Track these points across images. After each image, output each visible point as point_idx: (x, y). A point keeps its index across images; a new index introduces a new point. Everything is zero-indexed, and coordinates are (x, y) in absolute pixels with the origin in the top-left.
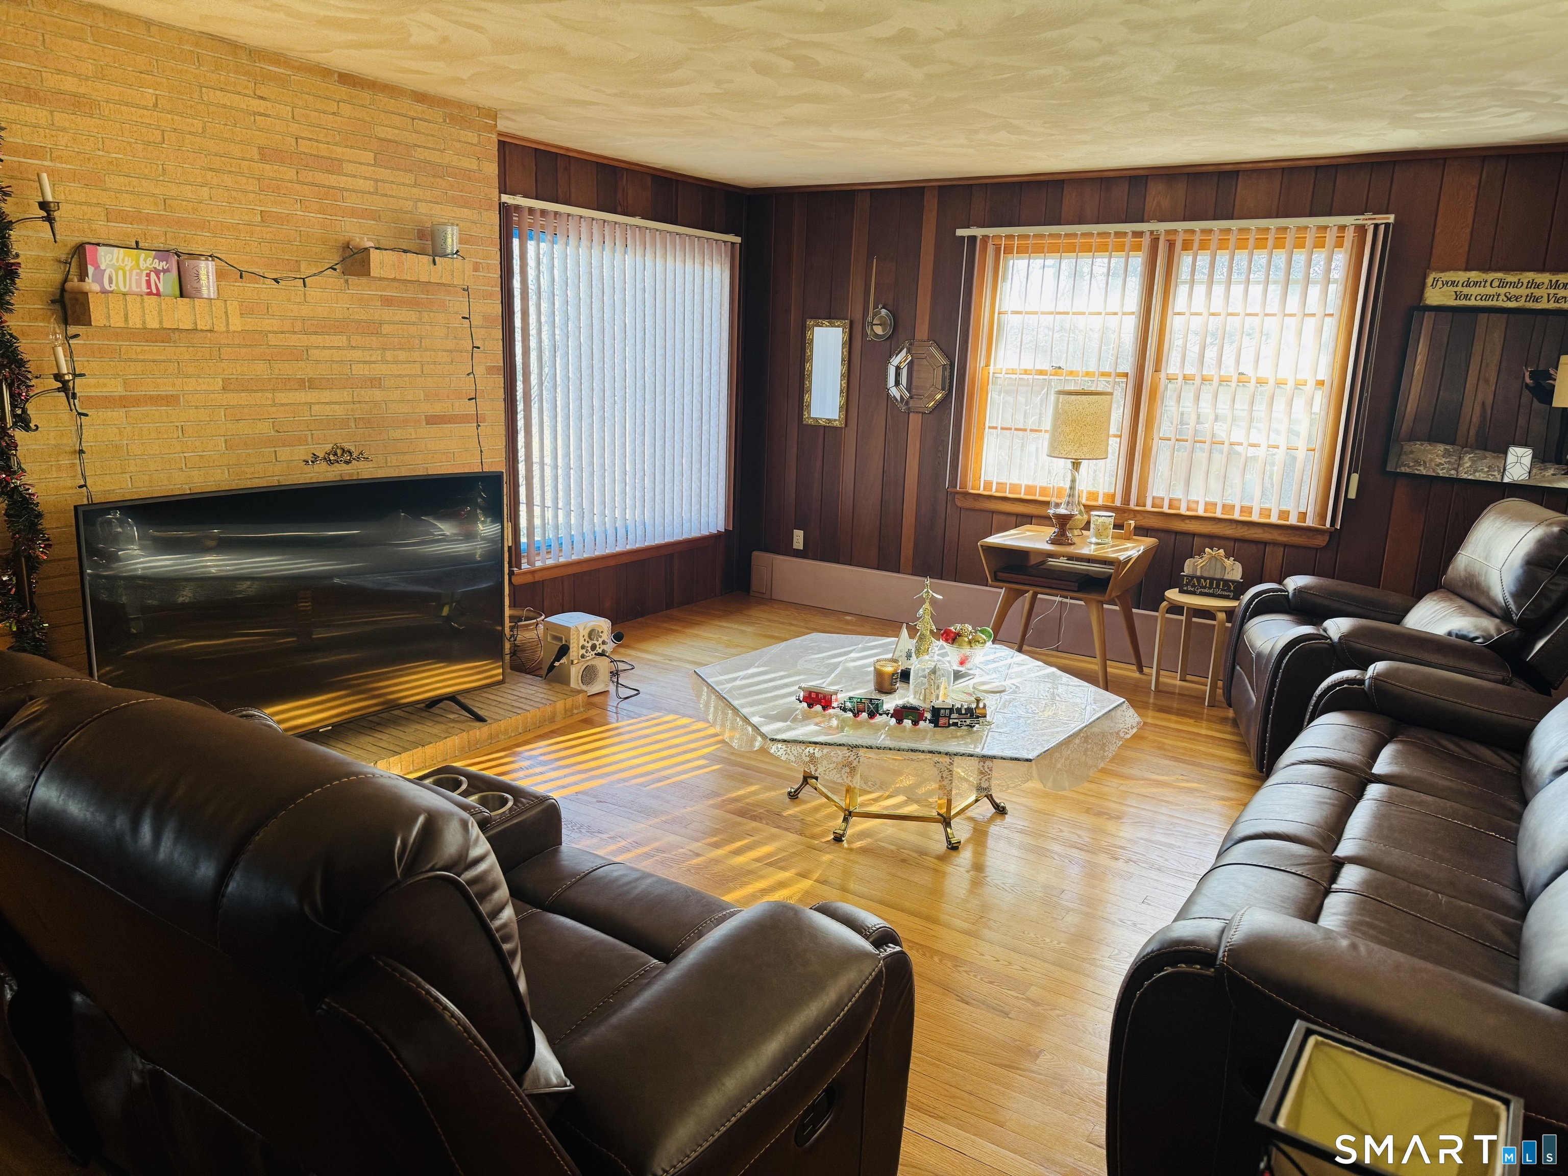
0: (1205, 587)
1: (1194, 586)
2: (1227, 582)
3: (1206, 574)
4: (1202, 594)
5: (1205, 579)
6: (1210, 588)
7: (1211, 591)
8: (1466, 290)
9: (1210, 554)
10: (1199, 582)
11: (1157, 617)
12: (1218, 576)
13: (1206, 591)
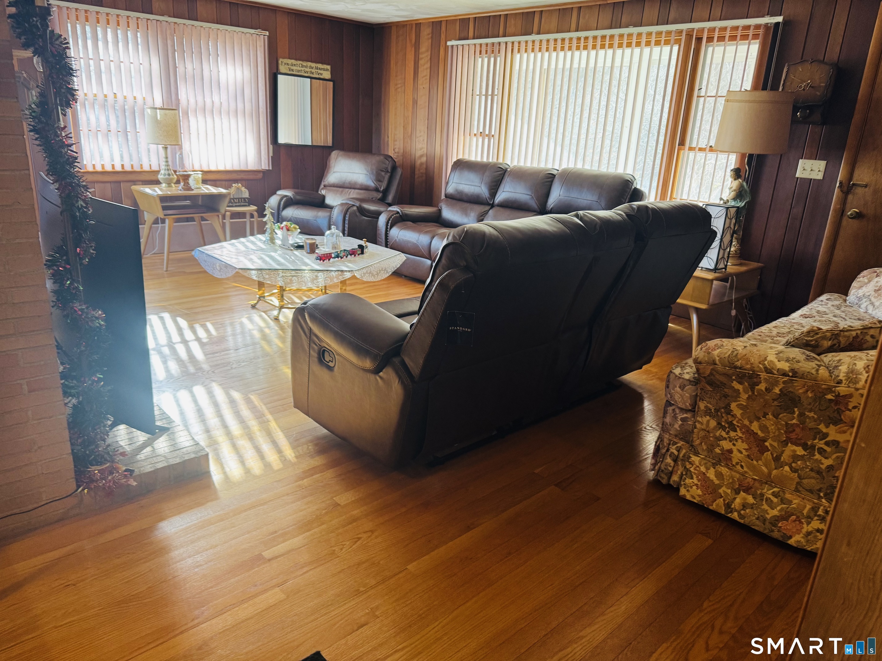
0: (236, 203)
1: (232, 203)
2: (244, 199)
3: (235, 197)
4: (236, 206)
5: (236, 199)
6: (239, 202)
7: (239, 204)
8: (293, 68)
9: (236, 187)
10: (234, 201)
11: (245, 222)
12: (240, 197)
13: (237, 204)
